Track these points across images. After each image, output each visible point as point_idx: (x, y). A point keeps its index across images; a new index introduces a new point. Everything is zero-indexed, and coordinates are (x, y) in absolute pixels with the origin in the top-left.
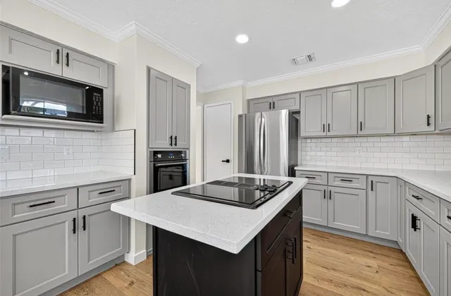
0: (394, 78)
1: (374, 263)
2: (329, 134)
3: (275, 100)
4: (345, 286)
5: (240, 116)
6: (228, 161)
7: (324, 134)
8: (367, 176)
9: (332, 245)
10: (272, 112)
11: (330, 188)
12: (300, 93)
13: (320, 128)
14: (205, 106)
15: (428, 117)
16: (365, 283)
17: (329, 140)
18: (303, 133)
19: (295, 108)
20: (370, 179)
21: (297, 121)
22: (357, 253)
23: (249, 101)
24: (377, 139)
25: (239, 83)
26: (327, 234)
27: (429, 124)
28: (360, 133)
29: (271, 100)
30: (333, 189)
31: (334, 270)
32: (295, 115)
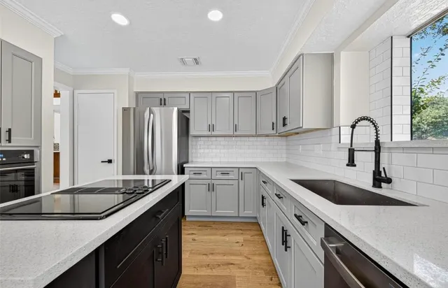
0: (256, 92)
1: (240, 238)
2: (213, 133)
3: (166, 96)
4: (219, 265)
5: (124, 110)
6: (110, 161)
7: (210, 133)
8: (239, 168)
9: (214, 231)
10: (163, 108)
11: (213, 181)
12: (190, 93)
13: (206, 128)
14: (76, 92)
15: (273, 124)
16: (233, 258)
17: (214, 139)
18: (192, 132)
19: (185, 107)
20: (241, 170)
21: (188, 120)
22: (232, 234)
23: (137, 94)
24: (247, 139)
25: (126, 71)
26: (210, 223)
27: (273, 129)
28: (235, 133)
29: (161, 96)
30: (216, 182)
31: (212, 254)
32: (185, 114)
